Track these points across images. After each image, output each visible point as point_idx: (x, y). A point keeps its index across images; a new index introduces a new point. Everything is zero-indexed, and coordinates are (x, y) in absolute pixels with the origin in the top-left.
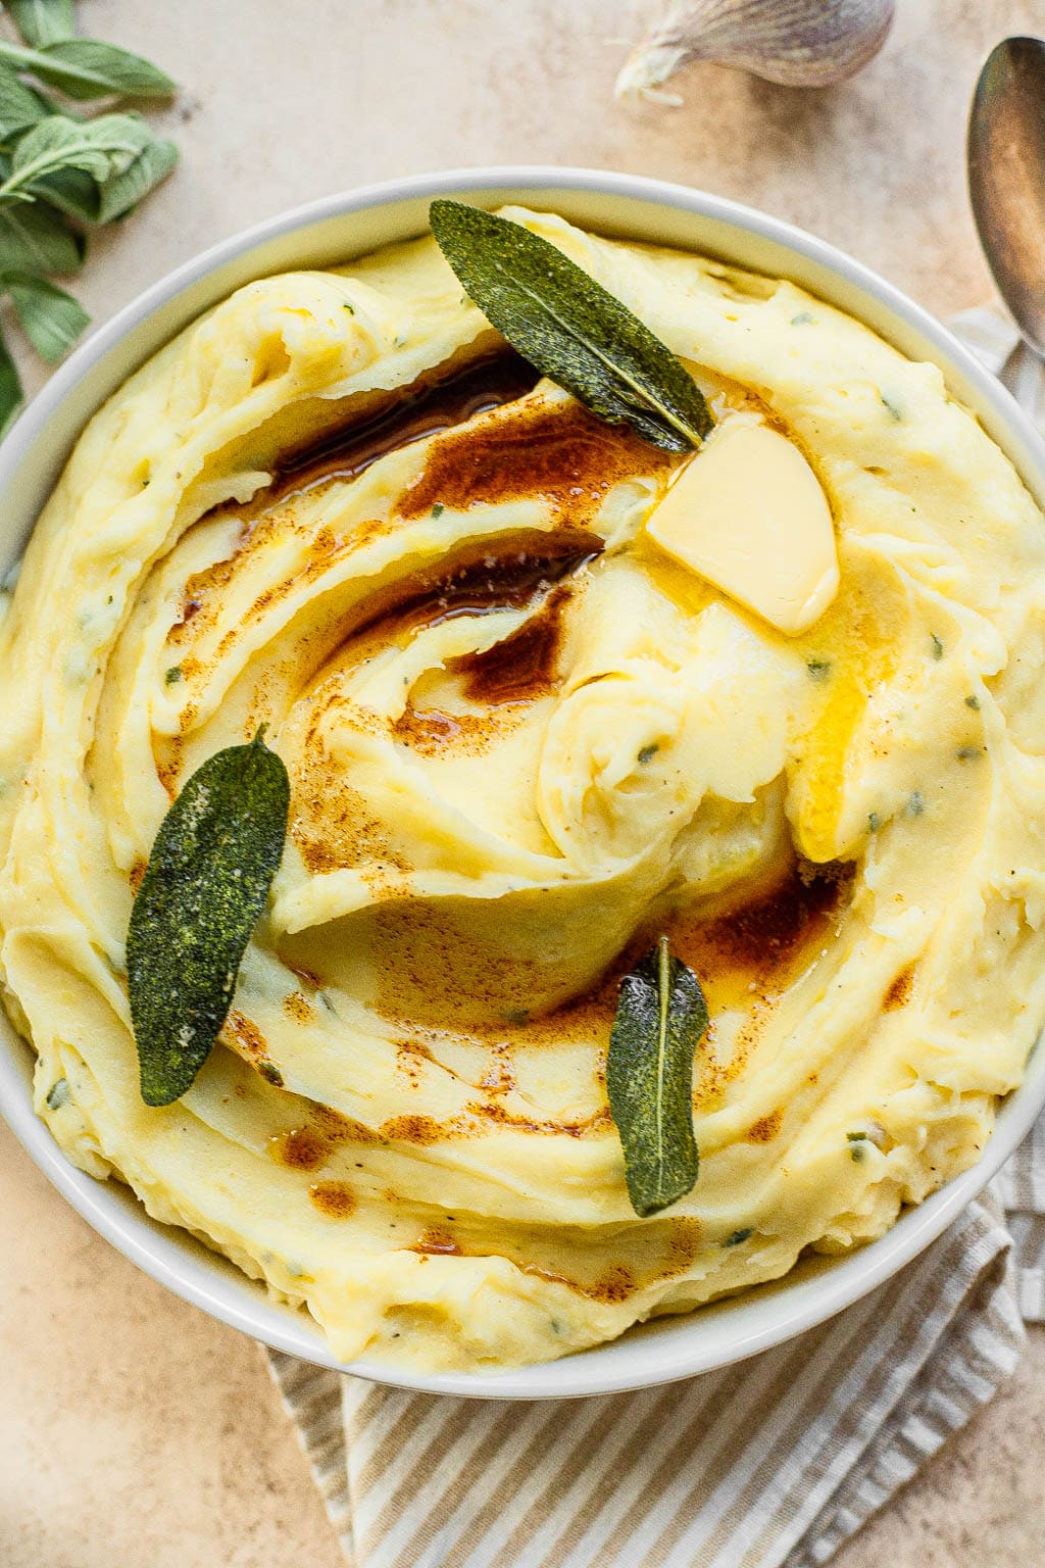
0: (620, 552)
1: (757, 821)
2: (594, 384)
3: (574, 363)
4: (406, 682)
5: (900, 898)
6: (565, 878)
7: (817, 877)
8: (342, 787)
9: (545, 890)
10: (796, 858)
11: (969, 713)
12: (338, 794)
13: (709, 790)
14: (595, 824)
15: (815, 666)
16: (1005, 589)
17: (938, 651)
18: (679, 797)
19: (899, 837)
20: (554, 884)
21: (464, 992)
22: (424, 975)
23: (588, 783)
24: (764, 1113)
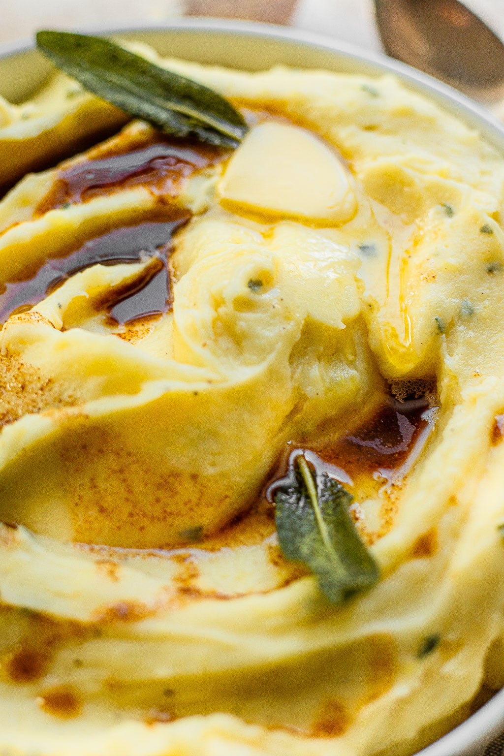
0: (205, 211)
1: (351, 357)
2: (163, 116)
3: (148, 108)
4: (60, 306)
5: (477, 375)
6: (210, 382)
7: (407, 394)
8: (18, 366)
9: (196, 394)
10: (388, 384)
11: (485, 239)
12: (17, 372)
13: (308, 316)
14: (225, 342)
15: (363, 248)
16: (483, 173)
17: (450, 212)
18: (287, 318)
19: (463, 333)
20: (202, 387)
21: (145, 515)
22: (108, 503)
23: (214, 314)
24: (421, 530)
